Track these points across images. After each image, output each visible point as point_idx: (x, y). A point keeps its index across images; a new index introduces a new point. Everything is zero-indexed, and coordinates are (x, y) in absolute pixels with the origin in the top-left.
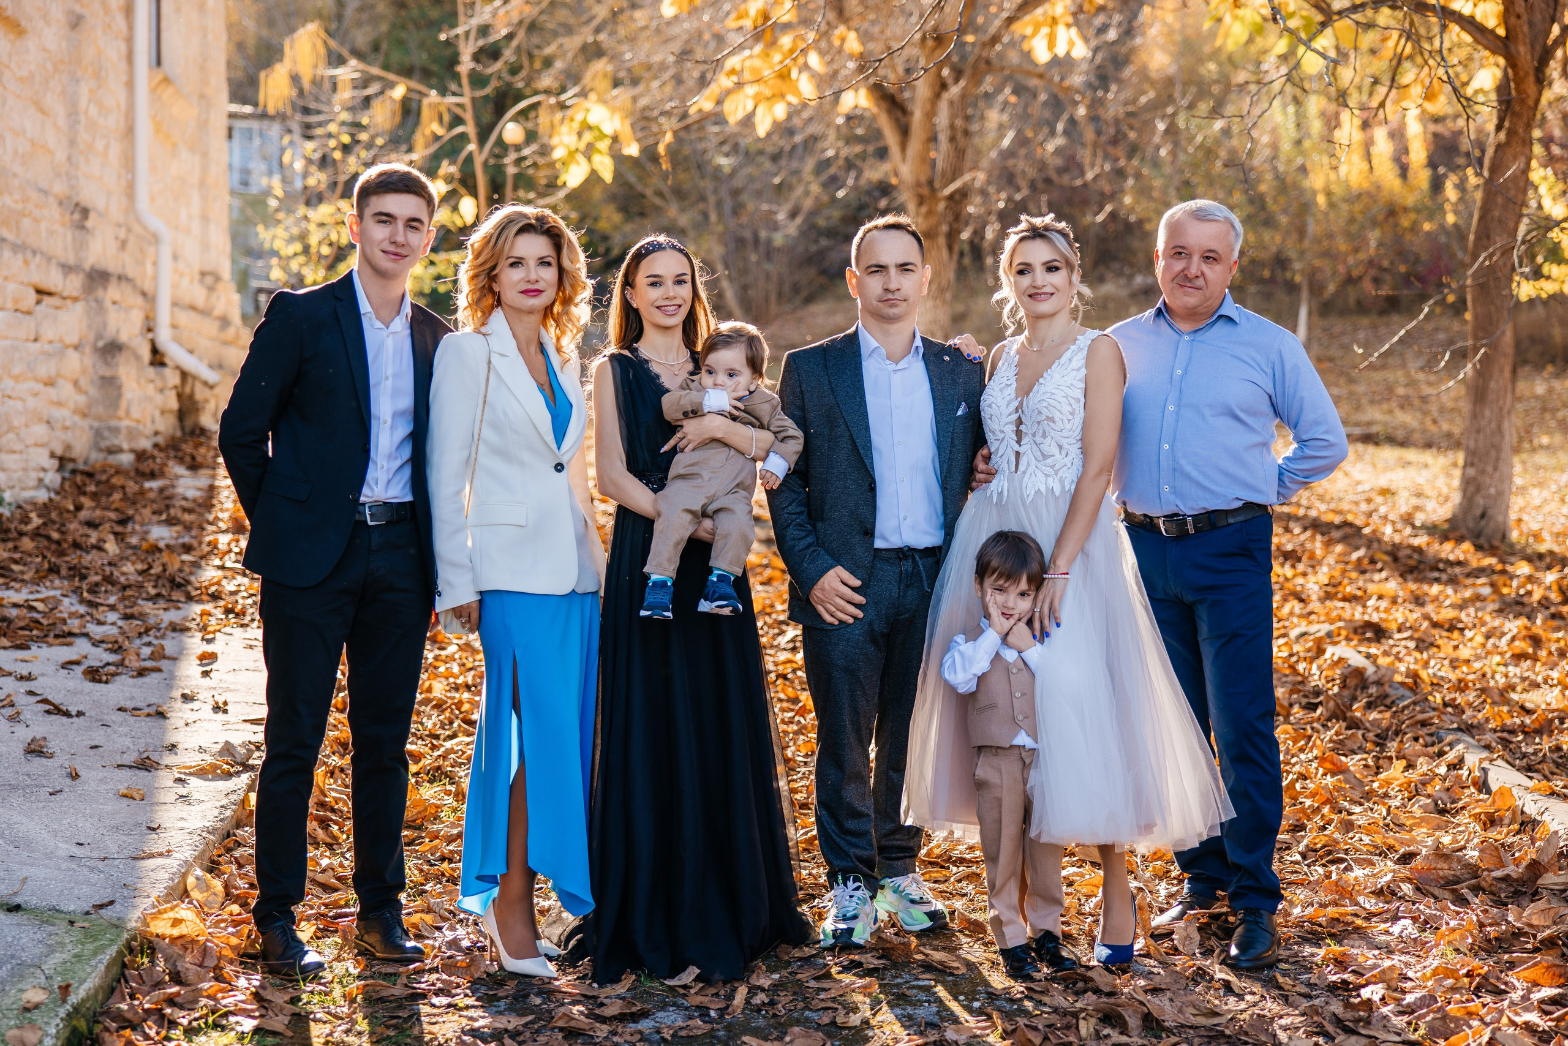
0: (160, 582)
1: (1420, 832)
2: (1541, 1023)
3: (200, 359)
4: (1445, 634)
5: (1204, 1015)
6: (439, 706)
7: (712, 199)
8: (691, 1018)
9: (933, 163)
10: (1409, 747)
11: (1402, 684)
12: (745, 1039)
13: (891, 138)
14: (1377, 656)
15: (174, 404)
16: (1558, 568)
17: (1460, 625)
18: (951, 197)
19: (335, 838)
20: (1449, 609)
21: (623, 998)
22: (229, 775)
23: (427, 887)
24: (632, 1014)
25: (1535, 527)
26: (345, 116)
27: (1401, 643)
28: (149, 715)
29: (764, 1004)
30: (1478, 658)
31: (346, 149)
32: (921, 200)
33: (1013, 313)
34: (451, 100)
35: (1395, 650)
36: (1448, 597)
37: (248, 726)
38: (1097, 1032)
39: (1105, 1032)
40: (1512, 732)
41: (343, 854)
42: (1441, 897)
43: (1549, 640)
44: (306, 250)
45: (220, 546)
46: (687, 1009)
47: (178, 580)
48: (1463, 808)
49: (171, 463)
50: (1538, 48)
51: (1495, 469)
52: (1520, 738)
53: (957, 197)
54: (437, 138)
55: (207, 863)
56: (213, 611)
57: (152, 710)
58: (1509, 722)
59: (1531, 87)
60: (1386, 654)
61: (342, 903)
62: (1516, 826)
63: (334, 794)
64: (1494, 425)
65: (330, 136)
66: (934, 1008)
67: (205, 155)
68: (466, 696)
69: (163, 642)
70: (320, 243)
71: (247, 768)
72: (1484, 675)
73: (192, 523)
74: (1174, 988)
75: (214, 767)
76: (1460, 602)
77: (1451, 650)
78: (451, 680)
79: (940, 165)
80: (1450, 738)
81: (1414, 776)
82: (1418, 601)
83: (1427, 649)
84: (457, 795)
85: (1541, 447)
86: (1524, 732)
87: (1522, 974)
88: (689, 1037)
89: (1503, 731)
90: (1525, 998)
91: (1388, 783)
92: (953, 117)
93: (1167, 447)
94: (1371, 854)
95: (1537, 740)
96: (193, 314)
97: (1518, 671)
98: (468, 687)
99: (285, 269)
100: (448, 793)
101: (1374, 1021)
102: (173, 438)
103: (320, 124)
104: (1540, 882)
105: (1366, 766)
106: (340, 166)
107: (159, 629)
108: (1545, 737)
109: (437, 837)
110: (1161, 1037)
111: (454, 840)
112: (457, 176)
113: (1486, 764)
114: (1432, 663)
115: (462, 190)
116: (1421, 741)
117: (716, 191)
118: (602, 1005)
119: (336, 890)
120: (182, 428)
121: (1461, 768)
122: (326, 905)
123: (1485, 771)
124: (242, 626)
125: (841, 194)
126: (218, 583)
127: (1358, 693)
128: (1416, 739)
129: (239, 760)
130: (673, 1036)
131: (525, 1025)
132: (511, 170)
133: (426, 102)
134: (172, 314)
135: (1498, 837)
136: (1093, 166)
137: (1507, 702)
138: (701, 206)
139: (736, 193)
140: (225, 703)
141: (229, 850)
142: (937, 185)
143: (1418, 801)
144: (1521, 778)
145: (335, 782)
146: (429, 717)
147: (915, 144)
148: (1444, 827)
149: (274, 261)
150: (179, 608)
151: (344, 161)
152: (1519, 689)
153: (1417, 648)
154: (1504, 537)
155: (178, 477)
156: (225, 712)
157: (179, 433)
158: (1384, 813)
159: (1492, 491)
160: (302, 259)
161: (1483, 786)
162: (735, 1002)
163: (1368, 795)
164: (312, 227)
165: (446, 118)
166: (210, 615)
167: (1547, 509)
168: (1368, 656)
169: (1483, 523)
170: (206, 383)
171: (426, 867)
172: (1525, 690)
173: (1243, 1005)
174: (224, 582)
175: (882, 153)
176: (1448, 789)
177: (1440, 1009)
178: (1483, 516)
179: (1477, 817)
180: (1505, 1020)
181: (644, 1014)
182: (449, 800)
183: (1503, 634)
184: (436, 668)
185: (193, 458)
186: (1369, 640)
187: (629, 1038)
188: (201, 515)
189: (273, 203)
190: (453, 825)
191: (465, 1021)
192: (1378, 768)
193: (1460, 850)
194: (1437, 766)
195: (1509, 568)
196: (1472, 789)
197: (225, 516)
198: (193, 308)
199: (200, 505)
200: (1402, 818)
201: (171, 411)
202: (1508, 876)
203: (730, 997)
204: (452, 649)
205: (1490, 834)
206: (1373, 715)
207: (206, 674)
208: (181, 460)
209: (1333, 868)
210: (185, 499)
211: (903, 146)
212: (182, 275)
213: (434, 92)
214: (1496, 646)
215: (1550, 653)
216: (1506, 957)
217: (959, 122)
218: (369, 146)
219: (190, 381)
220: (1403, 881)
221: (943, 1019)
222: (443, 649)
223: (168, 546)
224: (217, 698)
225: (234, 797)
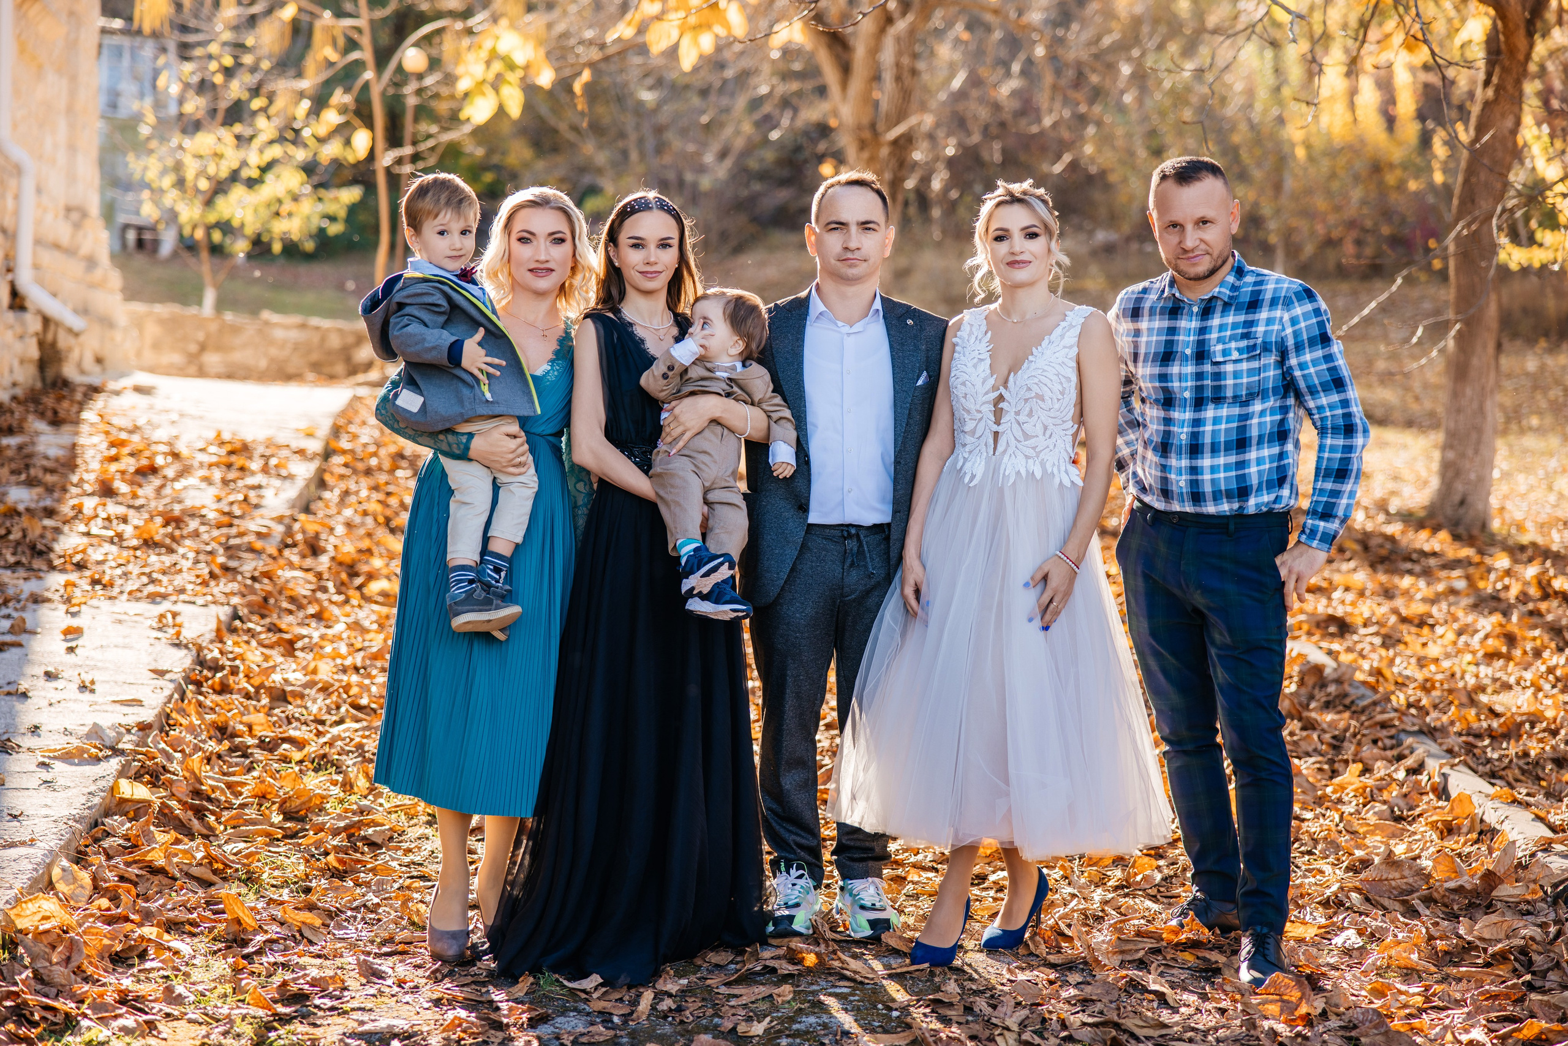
0: (19, 549)
1: (1374, 839)
2: (1486, 1039)
3: (64, 303)
4: (1413, 629)
6: (325, 689)
7: (633, 137)
8: (592, 1024)
9: (877, 104)
10: (1367, 750)
11: (1364, 683)
13: (830, 75)
14: (1339, 652)
15: (34, 353)
16: (1540, 561)
17: (1431, 621)
18: (895, 142)
19: (211, 829)
20: (1420, 604)
21: (521, 1003)
22: (98, 760)
23: (311, 883)
24: (530, 1020)
25: (1519, 516)
26: (227, 36)
27: (1366, 639)
28: (8, 694)
29: (670, 1010)
30: (1448, 656)
31: (228, 72)
32: (862, 145)
34: (348, 22)
35: (1359, 647)
36: (1419, 590)
37: (118, 707)
40: (1478, 736)
42: (1391, 908)
43: (1524, 639)
44: (181, 182)
45: (85, 511)
46: (588, 1014)
47: (39, 547)
48: (1420, 816)
49: (31, 418)
51: (1476, 452)
52: (1486, 742)
53: (902, 142)
54: (331, 64)
55: (73, 853)
56: (78, 581)
57: (11, 689)
58: (1475, 725)
59: (1521, 41)
60: (1349, 650)
62: (1475, 836)
63: (210, 782)
64: (1475, 405)
65: (210, 57)
66: (851, 1017)
67: (73, 79)
68: (355, 678)
69: (24, 615)
70: (197, 176)
71: (117, 752)
72: (1453, 675)
73: (54, 484)
75: (81, 751)
76: (1432, 596)
77: (1419, 647)
78: (339, 661)
79: (884, 106)
80: (1410, 741)
81: (1369, 781)
82: (1388, 593)
83: (1394, 646)
84: (344, 785)
85: (1530, 428)
86: (1490, 736)
88: (590, 1043)
89: (1468, 734)
90: (1472, 1014)
91: (1342, 788)
92: (899, 54)
95: (1504, 745)
96: (57, 254)
97: (1489, 671)
98: (356, 669)
99: (156, 203)
100: (334, 783)
102: (32, 390)
103: (200, 44)
104: (1494, 893)
105: (1320, 770)
106: (221, 93)
107: (19, 601)
108: (1512, 742)
109: (322, 830)
111: (341, 833)
112: (352, 107)
113: (1446, 770)
114: (1398, 661)
115: (357, 122)
116: (1380, 743)
117: (638, 127)
118: (498, 1009)
120: (43, 379)
121: (1420, 774)
123: (1445, 776)
124: (110, 598)
125: (775, 135)
126: (84, 551)
127: (1316, 691)
128: (1375, 742)
129: (108, 744)
130: (573, 1042)
132: (412, 101)
133: (318, 25)
134: (35, 254)
135: (1455, 846)
136: (1051, 111)
137: (1475, 704)
138: (620, 144)
139: (659, 130)
141: (96, 840)
142: (881, 127)
143: (1373, 807)
144: (1482, 785)
145: (212, 769)
146: (314, 701)
147: (857, 83)
148: (1398, 835)
149: (146, 194)
150: (40, 578)
151: (225, 86)
152: (1489, 690)
153: (1383, 645)
154: (1484, 526)
155: (38, 433)
157: (39, 385)
158: (1337, 819)
159: (1473, 476)
160: (176, 193)
161: (1442, 792)
162: (640, 1008)
163: (1320, 801)
164: (188, 158)
165: (341, 42)
166: (75, 586)
167: (1532, 496)
168: (1330, 653)
169: (1462, 511)
170: (70, 331)
171: (310, 862)
172: (1495, 692)
173: (1177, 1018)
174: (90, 551)
175: (822, 91)
176: (1405, 796)
177: (1382, 1024)
178: (1462, 503)
179: (1433, 825)
180: (1449, 1036)
181: (543, 1019)
182: (336, 790)
183: (1476, 631)
184: (322, 648)
185: (55, 412)
186: (1332, 635)
188: (64, 475)
189: (145, 130)
190: (340, 818)
191: (351, 1024)
192: (1333, 772)
193: (1414, 859)
194: (1396, 771)
195: (1488, 560)
196: (1431, 796)
197: (91, 477)
198: (57, 246)
199: (62, 465)
200: (1356, 825)
201: (30, 361)
202: (1462, 887)
203: (635, 1003)
204: (339, 627)
205: (1446, 844)
206: (1331, 716)
207: (71, 650)
208: (42, 415)
210: (47, 458)
211: (844, 84)
212: (45, 210)
213: (327, 14)
214: (1467, 644)
215: (1525, 653)
216: (1455, 971)
218: (253, 69)
219: (52, 327)
220: (1351, 890)
222: (328, 627)
223: (28, 510)
224: (84, 676)
225: (102, 784)
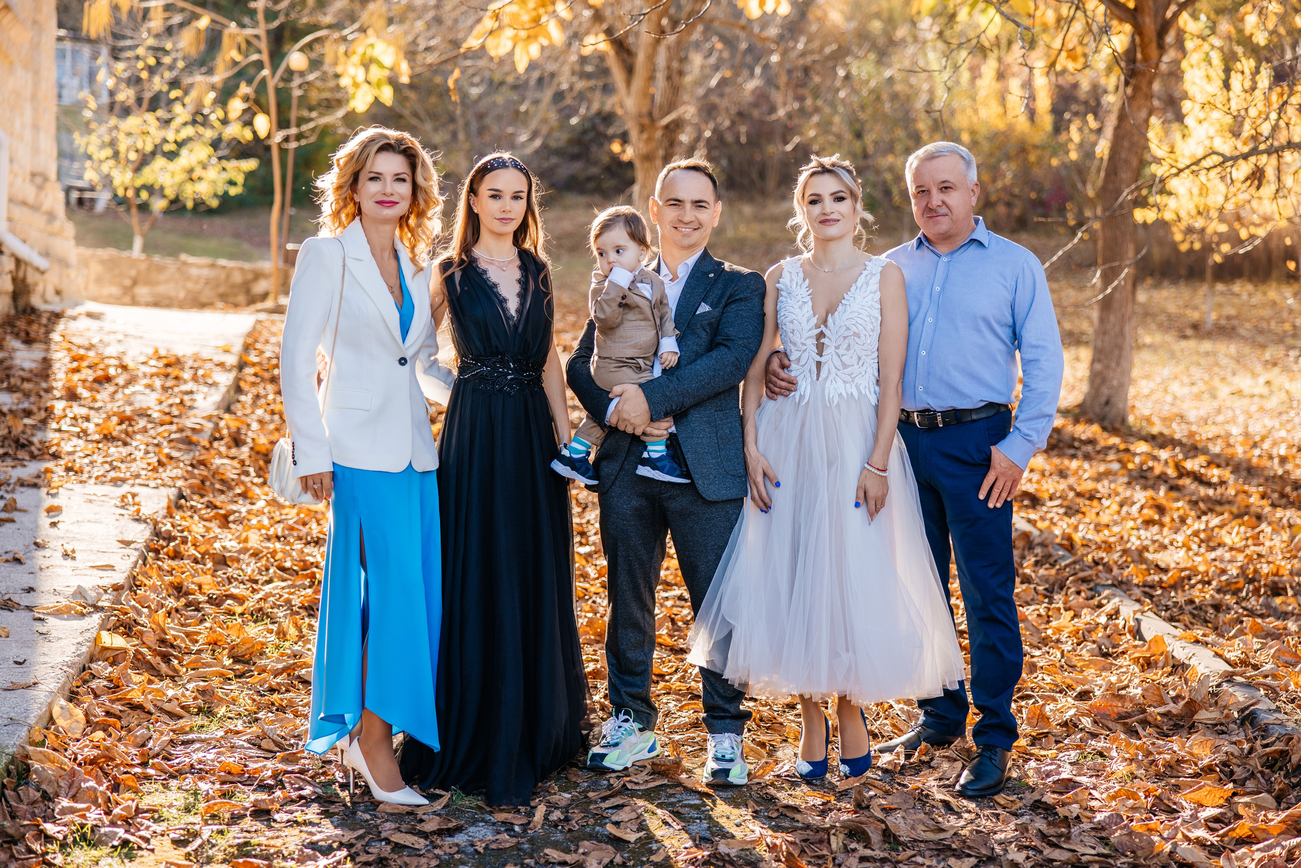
0: (6, 443)
1: (1090, 672)
2: (1211, 838)
3: (32, 247)
4: (1087, 502)
5: (932, 831)
6: (256, 555)
7: (461, 122)
8: (499, 833)
9: (653, 97)
10: (1074, 600)
11: (1061, 545)
12: (547, 851)
13: (618, 75)
14: (1035, 521)
15: (9, 287)
16: (1170, 447)
17: (1098, 495)
18: (667, 127)
19: (176, 671)
20: (1089, 482)
21: (439, 815)
22: (82, 616)
23: (259, 715)
24: (448, 830)
25: (1147, 412)
26: (151, 42)
27: (1053, 510)
28: (7, 561)
29: (560, 820)
30: (1116, 523)
31: (152, 70)
32: (642, 129)
33: (805, 236)
34: (249, 32)
35: (1049, 516)
36: (1085, 471)
37: (95, 571)
38: (845, 846)
39: (853, 846)
40: (1152, 587)
41: (183, 686)
42: (1114, 729)
43: (1171, 509)
44: (116, 154)
45: (56, 411)
46: (494, 824)
47: (22, 441)
48: (1123, 653)
49: (8, 338)
50: (1159, 19)
51: (1118, 364)
52: (1159, 592)
53: (672, 126)
54: (235, 63)
55: (67, 693)
56: (55, 469)
57: (9, 557)
58: (1149, 579)
59: (1153, 51)
60: (1043, 518)
61: (188, 729)
62: (1169, 669)
63: (173, 632)
65: (138, 58)
66: (705, 825)
67: (36, 73)
68: (278, 545)
69: (15, 496)
70: (128, 150)
71: (98, 609)
72: (1122, 538)
73: (30, 391)
74: (905, 807)
75: (68, 609)
76: (1095, 475)
77: (1093, 516)
78: (263, 531)
79: (658, 99)
80: (1106, 592)
81: (1080, 623)
82: (1063, 474)
83: (1074, 515)
84: (278, 633)
85: (1145, 346)
86: (1161, 587)
87: (1188, 796)
88: (499, 849)
89: (1144, 586)
90: (1194, 817)
91: (1059, 630)
92: (670, 60)
93: (923, 353)
94: (1053, 691)
95: (1173, 594)
96: (25, 210)
97: (1149, 535)
98: (278, 538)
99: (97, 170)
100: (271, 632)
101: (1073, 837)
102: (8, 316)
103: (131, 48)
104: (1196, 717)
105: (1039, 615)
106: (146, 85)
107: (9, 485)
108: (1180, 592)
109: (264, 671)
110: (897, 850)
111: (281, 674)
112: (252, 96)
113: (1138, 616)
114: (1081, 527)
115: (255, 108)
116: (1083, 594)
117: (463, 115)
118: (421, 821)
119: (181, 717)
120: (16, 307)
121: (1117, 618)
122: (173, 731)
123: (1138, 621)
124: (81, 482)
125: (574, 121)
126: (58, 445)
127: (1026, 552)
128: (1078, 593)
129: (90, 602)
130: (485, 849)
131: (357, 838)
132: (297, 93)
133: (226, 32)
134: (9, 210)
135: (1154, 678)
136: (785, 104)
137: (1143, 560)
138: (451, 127)
139: (481, 117)
140: (73, 551)
141: (85, 682)
142: (655, 116)
143: (1085, 646)
144: (1167, 627)
145: (173, 621)
146: (248, 564)
147: (638, 81)
148: (1109, 668)
149: (88, 164)
150: (24, 466)
151: (150, 79)
152: (1151, 549)
153: (1066, 514)
154: (1124, 420)
155: (14, 350)
156: (74, 558)
157: (13, 312)
158: (1059, 656)
159: (1115, 383)
160: (112, 162)
161: (1137, 633)
162: (536, 818)
163: (1045, 641)
164: (121, 136)
165: (244, 46)
166: (52, 472)
167: (1155, 397)
168: (1029, 521)
169: (1107, 409)
170: (37, 269)
171: (257, 698)
172: (1155, 551)
173: (962, 823)
174: (63, 444)
175: (608, 89)
176: (1109, 636)
177: (1125, 826)
178: (1107, 403)
179: (1136, 661)
180: (1180, 836)
181: (459, 829)
182: (272, 637)
183: (1134, 503)
184: (249, 520)
185: (28, 334)
186: (1027, 507)
187: (448, 850)
188: (37, 383)
189: (88, 114)
190: (278, 661)
191: (304, 836)
192: (1049, 617)
193: (1124, 688)
194: (1098, 616)
195: (1132, 448)
196: (1129, 636)
197: (59, 385)
198: (24, 203)
199: (36, 375)
200: (1074, 661)
201: (6, 293)
202: (1169, 712)
203: (531, 814)
204: (261, 504)
205: (1148, 675)
206: (1042, 572)
207: (54, 525)
208: (17, 335)
209: (1023, 703)
210: (23, 370)
211: (629, 82)
212: (16, 175)
213: (233, 25)
214: (1129, 514)
215: (1173, 520)
216: (1173, 781)
217: (675, 65)
218: (171, 68)
219: (23, 267)
220: (1083, 715)
221: (713, 834)
222: (252, 504)
223: (11, 411)
224: (66, 546)
225: (88, 635)
